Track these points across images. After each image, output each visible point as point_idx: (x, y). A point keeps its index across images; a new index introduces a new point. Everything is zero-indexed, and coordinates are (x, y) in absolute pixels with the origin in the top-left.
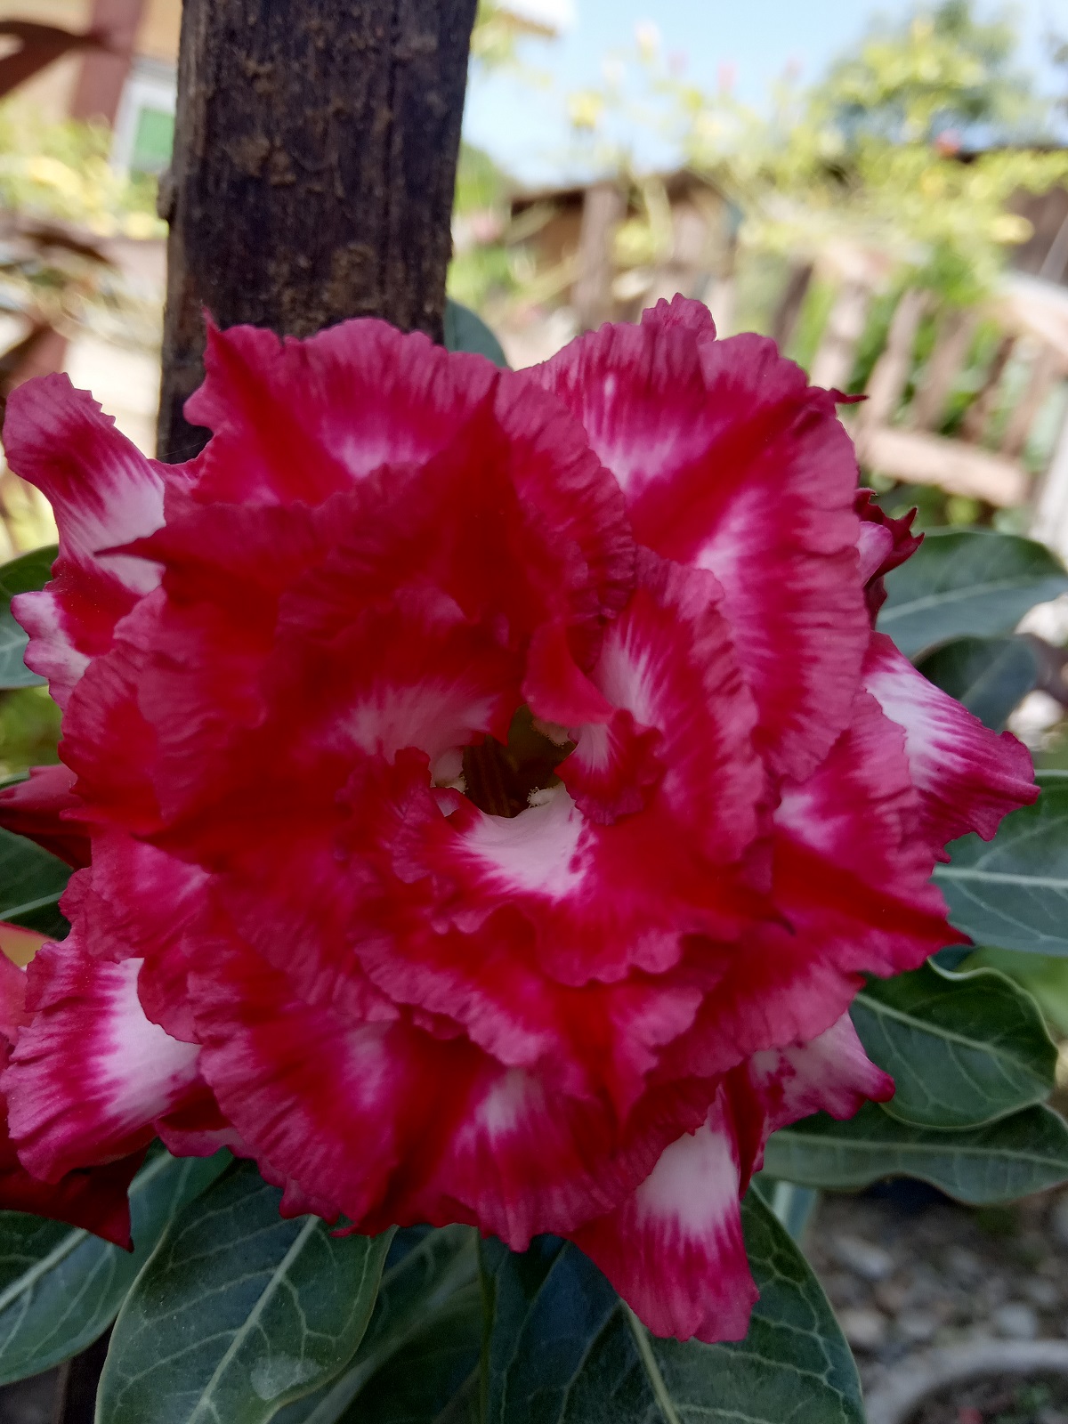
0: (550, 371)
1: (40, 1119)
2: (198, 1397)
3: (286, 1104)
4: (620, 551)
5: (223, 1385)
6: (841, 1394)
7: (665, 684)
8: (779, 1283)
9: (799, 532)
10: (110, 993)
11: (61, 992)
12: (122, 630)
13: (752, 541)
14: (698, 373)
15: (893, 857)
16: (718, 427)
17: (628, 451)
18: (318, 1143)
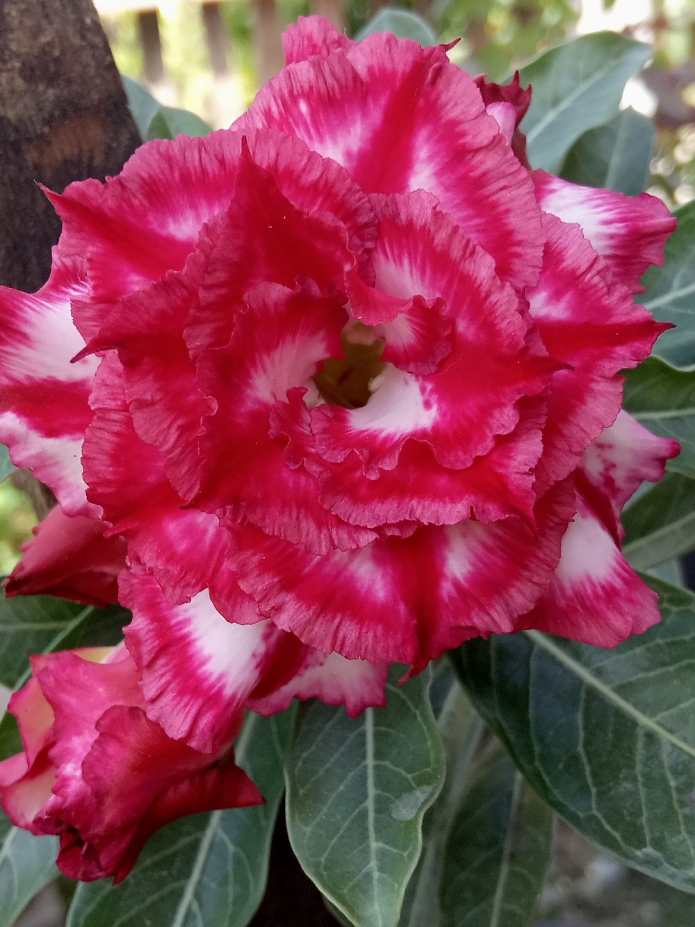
0: (257, 114)
1: (189, 721)
3: (337, 620)
4: (358, 204)
5: (379, 832)
7: (428, 270)
9: (462, 141)
10: (185, 631)
11: (154, 648)
12: (93, 404)
13: (437, 160)
14: (356, 76)
15: (607, 301)
16: (383, 101)
17: (335, 141)
18: (366, 633)
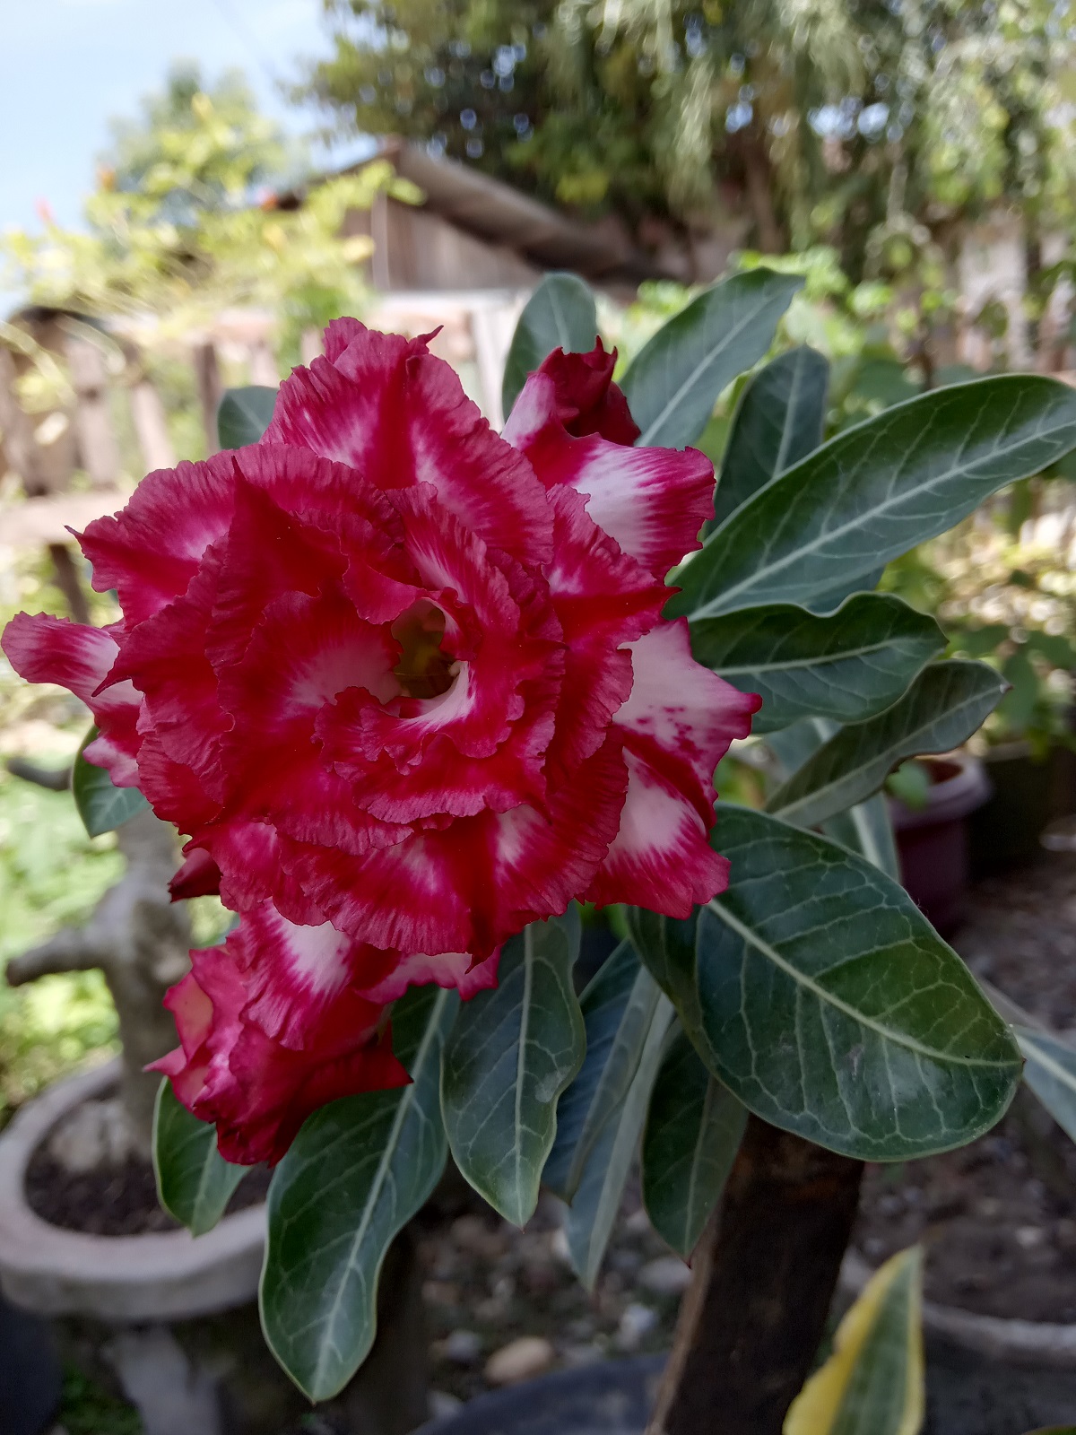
1: (281, 1020)
3: (392, 916)
4: (378, 501)
6: (898, 907)
7: (446, 560)
8: (832, 869)
9: (451, 430)
10: (277, 932)
11: (253, 950)
12: (141, 728)
13: (434, 451)
14: (343, 379)
15: (612, 571)
16: (376, 399)
17: (340, 446)
18: (421, 925)
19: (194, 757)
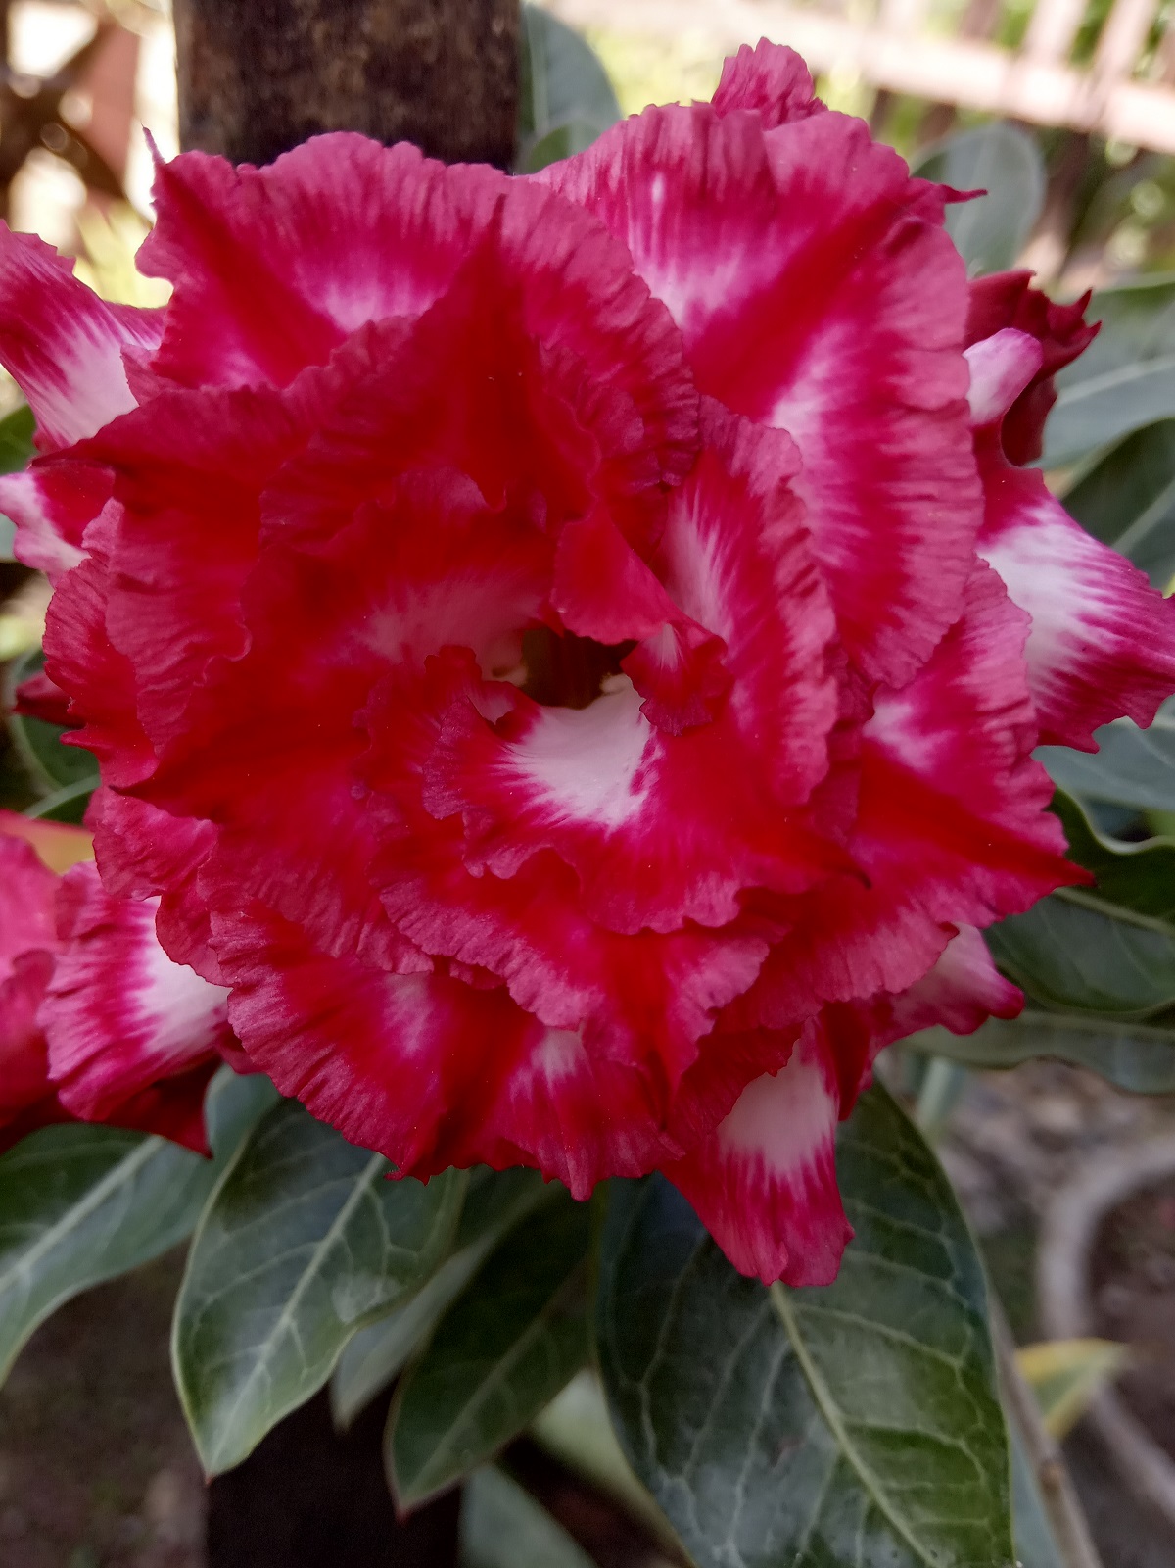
0: (590, 167)
1: (78, 1058)
2: (279, 1315)
3: (323, 1052)
4: (681, 403)
5: (305, 1303)
6: (967, 1304)
7: (734, 573)
8: (906, 1180)
9: (894, 380)
10: (143, 921)
11: (93, 920)
12: (91, 537)
13: (838, 392)
14: (765, 173)
15: (1001, 781)
16: (795, 241)
17: (682, 276)
18: (360, 1092)
19: (149, 652)
